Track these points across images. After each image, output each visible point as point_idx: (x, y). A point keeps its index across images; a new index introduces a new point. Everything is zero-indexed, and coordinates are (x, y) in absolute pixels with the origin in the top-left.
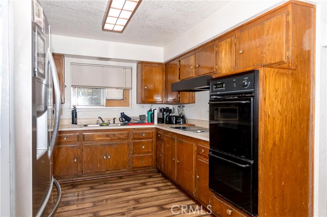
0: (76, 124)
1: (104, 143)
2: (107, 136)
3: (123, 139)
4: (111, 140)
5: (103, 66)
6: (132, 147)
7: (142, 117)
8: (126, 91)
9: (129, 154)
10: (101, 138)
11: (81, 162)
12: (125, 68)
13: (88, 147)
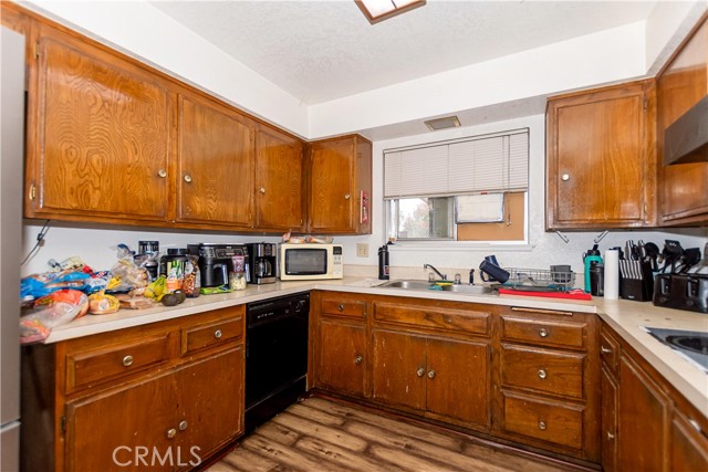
0: (388, 278)
1: (421, 334)
2: (428, 316)
3: (473, 335)
4: (438, 330)
5: (448, 143)
6: (501, 363)
7: (562, 273)
8: (512, 197)
9: (493, 383)
10: (413, 321)
11: (370, 367)
12: (506, 135)
13: (384, 335)
